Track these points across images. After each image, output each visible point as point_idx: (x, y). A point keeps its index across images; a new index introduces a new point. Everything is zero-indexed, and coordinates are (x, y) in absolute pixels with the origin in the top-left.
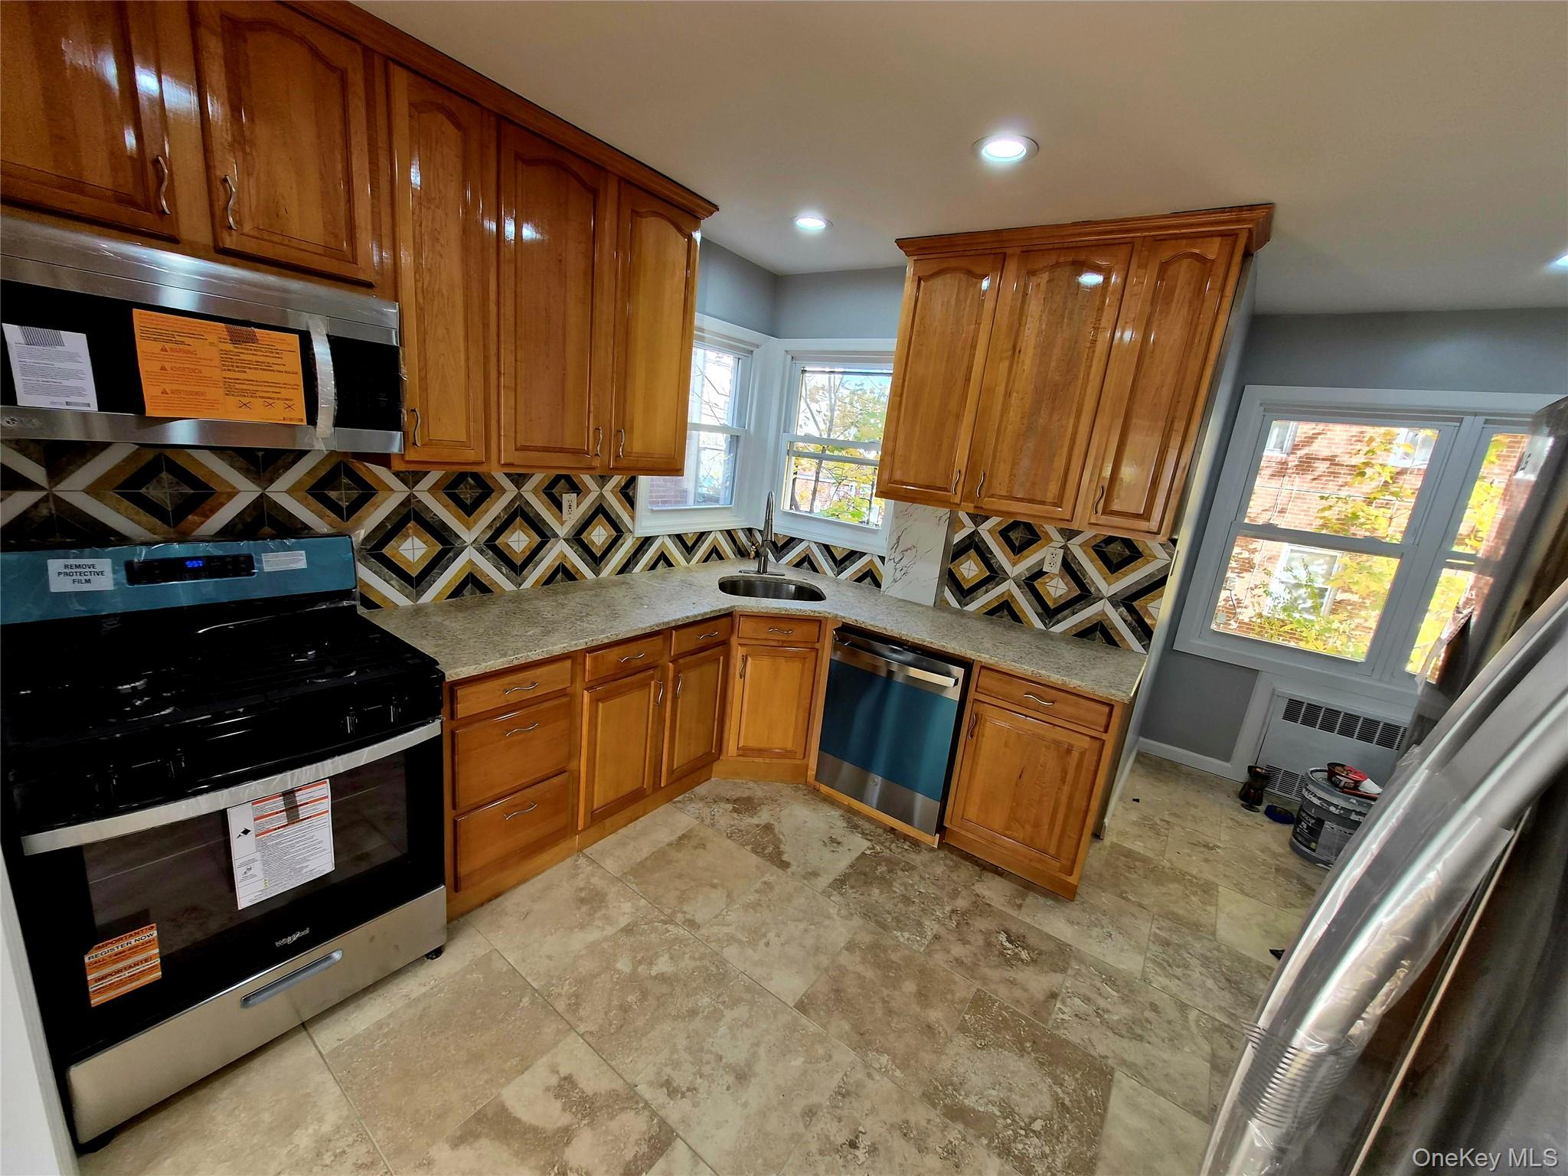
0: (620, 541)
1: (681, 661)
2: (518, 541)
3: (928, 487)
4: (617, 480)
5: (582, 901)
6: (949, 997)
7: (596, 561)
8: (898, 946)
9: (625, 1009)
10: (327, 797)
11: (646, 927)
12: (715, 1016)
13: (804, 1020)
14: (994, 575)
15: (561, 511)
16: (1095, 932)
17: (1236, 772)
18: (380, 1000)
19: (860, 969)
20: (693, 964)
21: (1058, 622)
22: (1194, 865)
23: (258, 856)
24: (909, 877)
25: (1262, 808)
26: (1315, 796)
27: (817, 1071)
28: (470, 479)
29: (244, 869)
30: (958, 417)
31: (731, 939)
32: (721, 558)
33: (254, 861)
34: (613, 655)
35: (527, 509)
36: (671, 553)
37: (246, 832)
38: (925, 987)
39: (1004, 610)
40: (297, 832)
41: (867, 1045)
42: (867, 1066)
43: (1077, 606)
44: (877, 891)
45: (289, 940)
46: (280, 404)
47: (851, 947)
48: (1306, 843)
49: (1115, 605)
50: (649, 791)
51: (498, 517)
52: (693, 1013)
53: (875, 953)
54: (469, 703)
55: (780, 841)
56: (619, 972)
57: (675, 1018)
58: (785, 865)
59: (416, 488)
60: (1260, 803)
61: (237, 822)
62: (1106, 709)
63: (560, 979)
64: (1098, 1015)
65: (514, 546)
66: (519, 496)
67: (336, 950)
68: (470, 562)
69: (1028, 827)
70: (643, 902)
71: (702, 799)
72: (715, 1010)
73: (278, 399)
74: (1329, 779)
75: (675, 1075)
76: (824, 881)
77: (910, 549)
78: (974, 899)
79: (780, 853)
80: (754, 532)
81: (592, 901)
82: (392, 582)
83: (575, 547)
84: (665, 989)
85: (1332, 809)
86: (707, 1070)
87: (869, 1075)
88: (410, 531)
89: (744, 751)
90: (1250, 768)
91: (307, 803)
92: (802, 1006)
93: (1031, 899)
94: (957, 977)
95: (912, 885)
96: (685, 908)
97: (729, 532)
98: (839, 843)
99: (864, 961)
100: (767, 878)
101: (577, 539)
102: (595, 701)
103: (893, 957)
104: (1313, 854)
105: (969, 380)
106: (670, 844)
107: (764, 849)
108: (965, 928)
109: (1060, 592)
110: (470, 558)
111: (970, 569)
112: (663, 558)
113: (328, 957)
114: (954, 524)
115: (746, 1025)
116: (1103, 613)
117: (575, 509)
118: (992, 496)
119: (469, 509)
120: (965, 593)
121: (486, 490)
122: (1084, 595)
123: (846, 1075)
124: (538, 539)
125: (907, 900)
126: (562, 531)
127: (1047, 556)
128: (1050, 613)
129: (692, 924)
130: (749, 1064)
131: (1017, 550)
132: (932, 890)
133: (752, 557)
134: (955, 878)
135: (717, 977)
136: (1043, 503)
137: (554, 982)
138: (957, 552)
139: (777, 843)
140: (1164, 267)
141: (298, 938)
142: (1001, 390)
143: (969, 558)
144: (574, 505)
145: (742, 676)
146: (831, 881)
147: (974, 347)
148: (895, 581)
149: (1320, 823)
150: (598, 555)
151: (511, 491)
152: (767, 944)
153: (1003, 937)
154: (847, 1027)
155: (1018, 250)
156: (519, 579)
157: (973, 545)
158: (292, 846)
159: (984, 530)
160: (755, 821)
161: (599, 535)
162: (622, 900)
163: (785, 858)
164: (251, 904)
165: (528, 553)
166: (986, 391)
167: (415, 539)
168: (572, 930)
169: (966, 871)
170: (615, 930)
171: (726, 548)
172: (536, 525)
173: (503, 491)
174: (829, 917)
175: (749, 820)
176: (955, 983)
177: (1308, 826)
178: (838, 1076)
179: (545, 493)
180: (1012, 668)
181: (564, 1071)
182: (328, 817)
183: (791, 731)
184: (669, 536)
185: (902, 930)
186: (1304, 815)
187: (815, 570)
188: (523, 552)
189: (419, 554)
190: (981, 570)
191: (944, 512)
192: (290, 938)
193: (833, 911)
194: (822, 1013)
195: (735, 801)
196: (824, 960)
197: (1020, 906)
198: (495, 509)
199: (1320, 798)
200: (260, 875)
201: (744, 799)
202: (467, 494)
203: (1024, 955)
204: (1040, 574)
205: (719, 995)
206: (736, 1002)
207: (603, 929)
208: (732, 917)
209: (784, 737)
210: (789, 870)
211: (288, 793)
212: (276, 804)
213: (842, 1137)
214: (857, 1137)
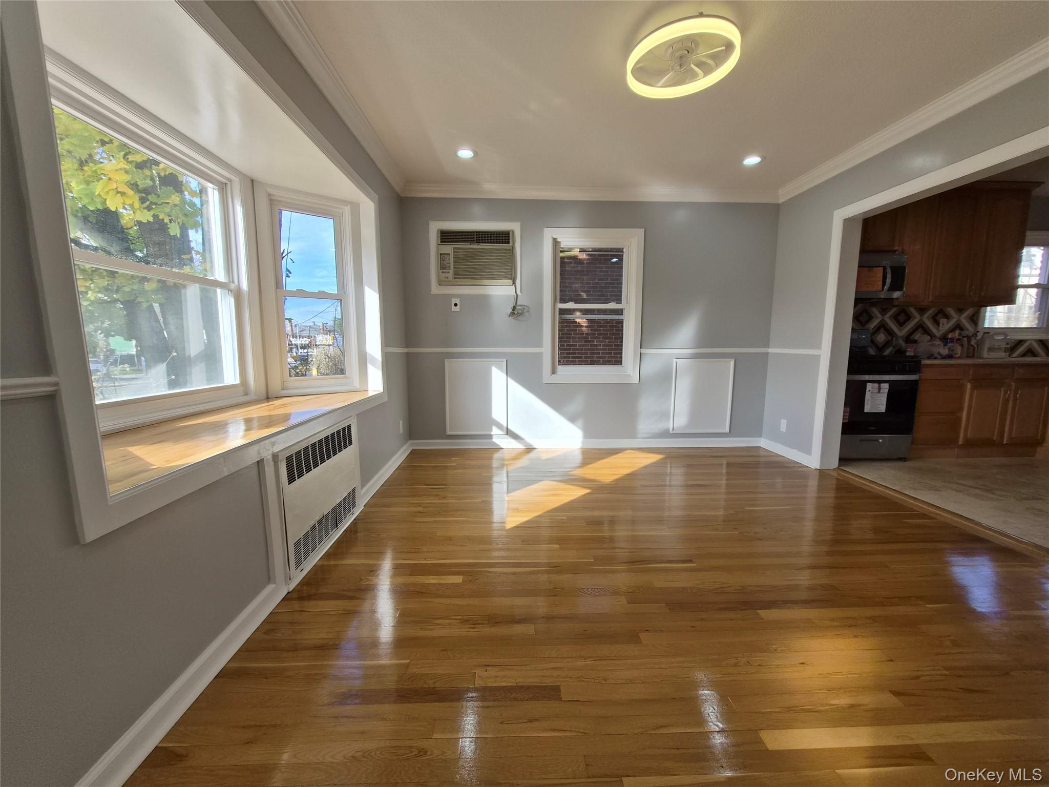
1: (1019, 383)
4: (970, 312)
10: (888, 388)
15: (939, 326)
28: (903, 313)
32: (1034, 355)
33: (869, 400)
35: (924, 325)
37: (869, 391)
40: (879, 396)
46: (877, 286)
51: (912, 327)
54: (927, 374)
59: (885, 317)
61: (869, 386)
66: (921, 320)
67: (880, 439)
101: (945, 338)
102: (973, 388)
113: (878, 440)
117: (945, 326)
119: (901, 324)
121: (909, 317)
126: (939, 334)
141: (873, 429)
144: (945, 323)
151: (918, 318)
158: (878, 400)
164: (867, 412)
171: (1039, 350)
172: (928, 332)
179: (932, 319)
182: (886, 394)
198: (911, 324)
200: (870, 405)
202: (902, 318)
211: (879, 382)
212: (876, 385)
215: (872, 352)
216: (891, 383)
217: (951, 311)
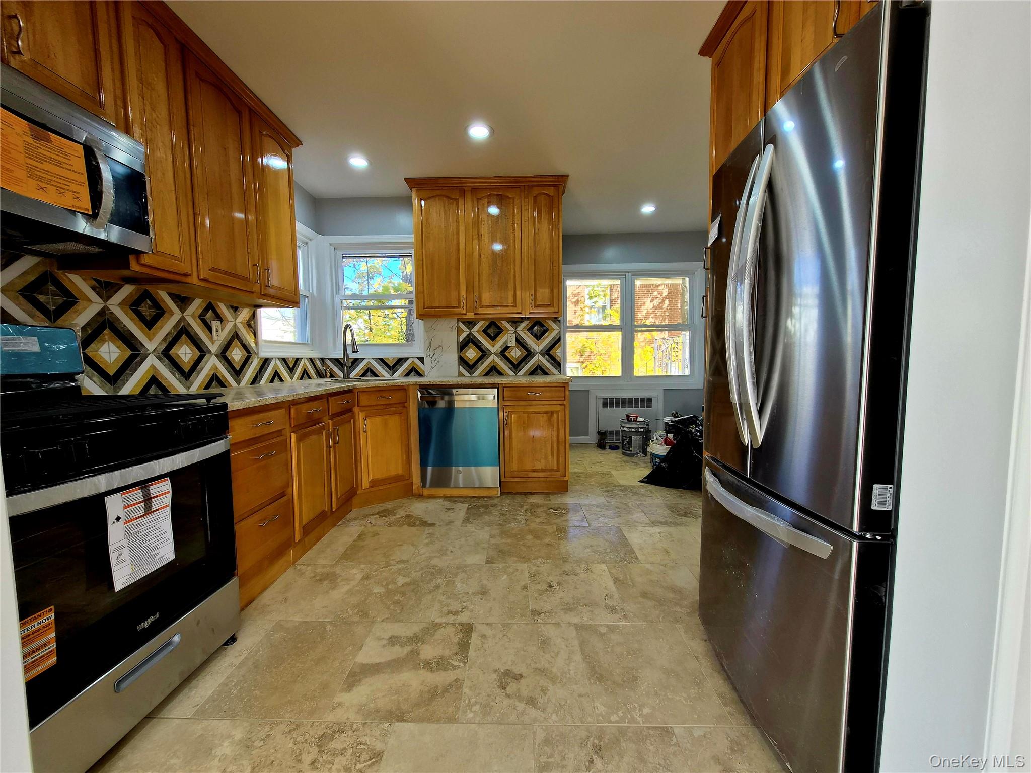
0: (250, 360)
1: (335, 419)
2: (185, 353)
3: (447, 307)
4: (245, 312)
5: (320, 580)
6: (547, 533)
7: (237, 373)
8: (513, 529)
9: (398, 602)
10: (169, 492)
11: (376, 573)
12: (450, 583)
13: (494, 565)
14: (484, 354)
15: (211, 333)
16: (582, 497)
17: (593, 438)
18: (208, 678)
19: (504, 541)
20: (419, 574)
21: (520, 370)
22: (598, 468)
23: (125, 542)
24: (497, 507)
25: (607, 447)
26: (626, 428)
27: (516, 576)
28: (148, 300)
29: (116, 554)
30: (458, 269)
31: (431, 558)
32: (309, 378)
33: (123, 546)
34: (305, 408)
35: (190, 330)
36: (281, 372)
37: (118, 519)
38: (535, 535)
39: (493, 370)
40: (150, 522)
41: (528, 559)
42: (534, 565)
43: (527, 360)
44: (486, 517)
45: (146, 624)
46: (68, 194)
47: (492, 537)
48: (628, 449)
49: (543, 356)
50: (329, 514)
51: (170, 333)
52: (437, 587)
53: (504, 534)
54: (238, 433)
55: (421, 518)
56: (378, 593)
57: (430, 592)
58: (433, 525)
59: (109, 302)
60: (605, 447)
62: (564, 388)
63: (341, 611)
64: (602, 516)
65: (183, 357)
66: (182, 319)
67: (174, 634)
68: (153, 367)
69: (543, 461)
70: (363, 566)
71: (356, 519)
72: (448, 581)
73: (68, 190)
74: (628, 420)
75: (450, 608)
76: (458, 523)
77: (438, 347)
78: (530, 504)
79: (426, 522)
80: (325, 361)
81: (329, 578)
82: (95, 379)
83: (223, 362)
84: (412, 587)
85: (633, 430)
86: (464, 599)
87: (538, 567)
88: (106, 337)
89: (374, 483)
90: (599, 433)
91: (157, 496)
92: (487, 562)
93: (551, 497)
94: (545, 527)
95: (501, 510)
96: (391, 559)
97: (311, 359)
98: (453, 509)
99: (502, 538)
100: (427, 532)
101: (223, 355)
102: (299, 440)
103: (514, 532)
104: (632, 453)
105: (459, 250)
106: (355, 541)
107: (415, 523)
108: (535, 513)
109: (518, 355)
110: (152, 364)
111: (471, 354)
112: (276, 375)
113: (169, 643)
114: (460, 331)
115: (468, 578)
116: (539, 360)
117: (221, 334)
118: (483, 307)
119: (149, 324)
120: (471, 367)
121: (160, 312)
122: (529, 354)
123: (529, 571)
124: (198, 353)
125: (503, 515)
126: (214, 348)
127: (508, 337)
128: (516, 367)
129: (403, 561)
130: (483, 587)
131: (493, 338)
132: (510, 508)
133: (328, 377)
134: (517, 501)
135: (438, 572)
136: (507, 306)
137: (339, 614)
138: (462, 346)
139: (421, 520)
140: (535, 198)
141: (152, 622)
142: (476, 253)
143: (469, 348)
144: (220, 330)
145: (365, 431)
146: (462, 521)
147: (458, 233)
148: (433, 368)
149: (630, 438)
150: (238, 369)
151: (177, 314)
152: (452, 552)
153: (552, 510)
154: (515, 559)
155: (470, 188)
156: (188, 384)
157: (470, 341)
158: (147, 534)
159: (474, 331)
160: (398, 516)
161: (237, 355)
162: (348, 570)
163: (429, 522)
164: (123, 587)
165: (192, 363)
166: (470, 256)
167: (111, 343)
168: (327, 592)
169: (519, 499)
170: (357, 582)
171: (311, 371)
172: (196, 342)
173: (172, 313)
174: (473, 532)
175: (394, 517)
176: (546, 529)
177: (627, 442)
178: (526, 574)
179: (200, 319)
180: (519, 382)
181: (387, 636)
182: (169, 509)
183: (400, 461)
184: (279, 358)
185: (510, 524)
186: (624, 438)
187: (376, 376)
188: (189, 362)
189: (114, 356)
190: (477, 353)
191: (453, 322)
192: (146, 622)
193: (473, 529)
194: (500, 560)
195: (378, 513)
196: (485, 545)
197: (550, 500)
198: (167, 326)
199: (628, 428)
200: (128, 561)
201: (382, 511)
203: (563, 512)
204: (507, 348)
205: (445, 577)
206: (456, 575)
207: (349, 584)
208: (422, 551)
209: (395, 468)
210: (437, 525)
211: (144, 484)
212: (137, 495)
213: (544, 587)
214: (550, 584)
215: (92, 386)
216: (174, 476)
217: (223, 309)
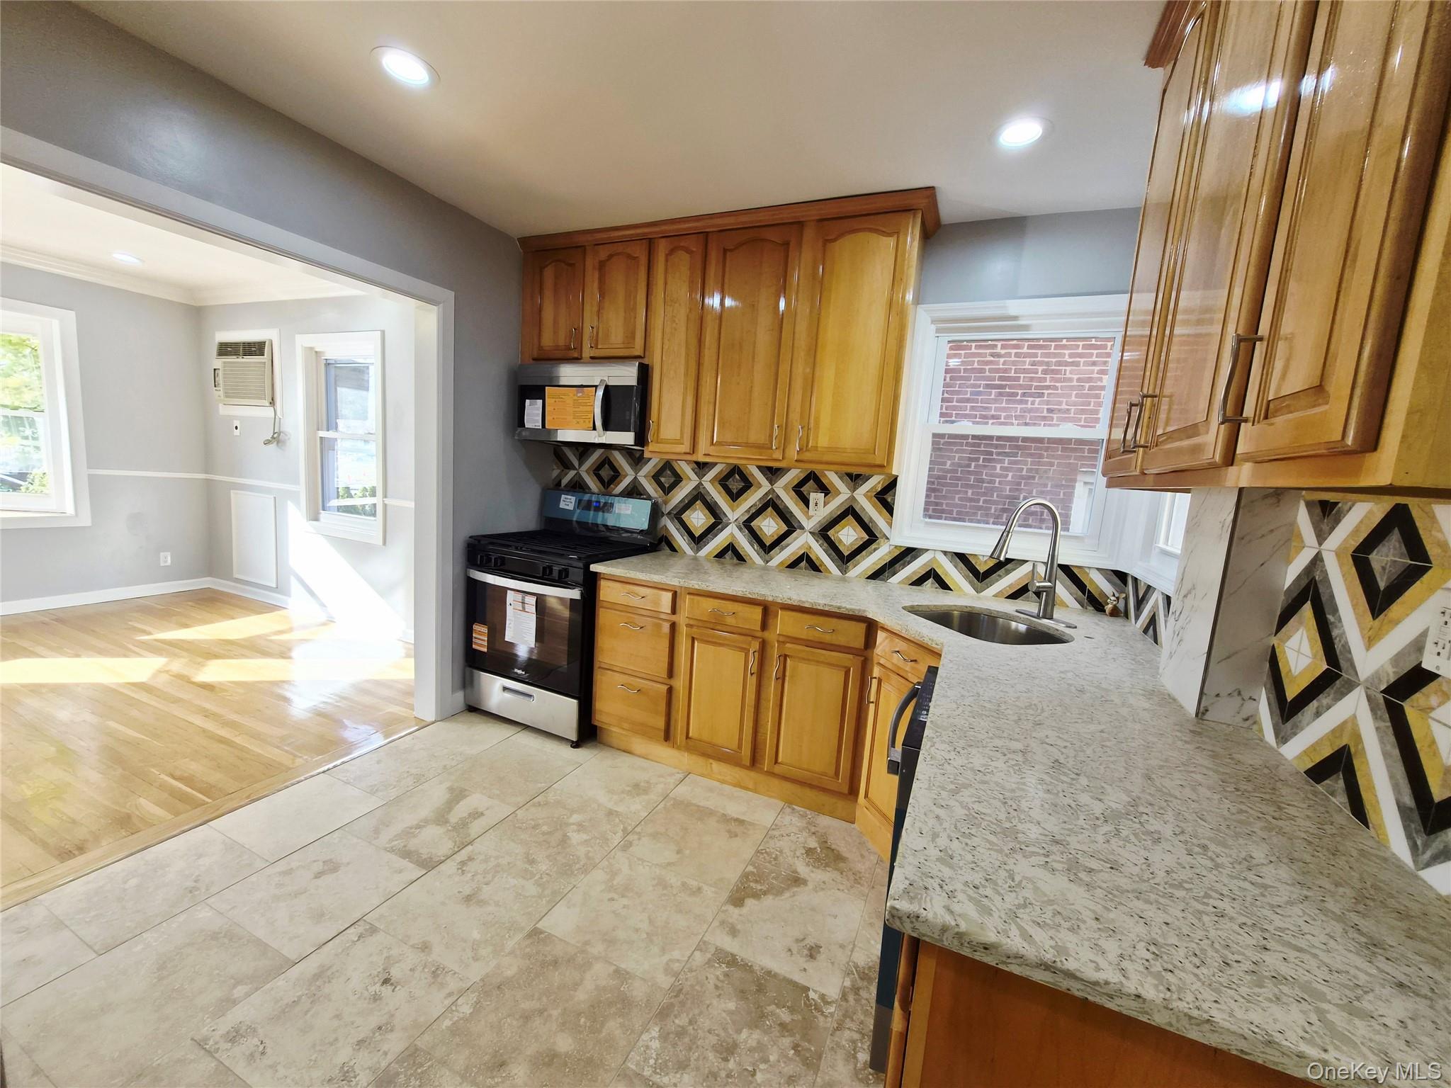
0: (873, 546)
2: (769, 526)
4: (872, 485)
5: (636, 785)
7: (843, 560)
8: (630, 1031)
13: (519, 936)
14: (1335, 673)
19: (589, 985)
23: (513, 619)
27: (464, 950)
28: (737, 475)
29: (509, 622)
31: (614, 873)
35: (778, 502)
36: (947, 574)
39: (1338, 771)
41: (486, 992)
42: (462, 993)
47: (621, 975)
51: (754, 505)
61: (510, 596)
63: (560, 794)
65: (765, 530)
66: (772, 491)
68: (732, 535)
70: (645, 815)
71: (810, 823)
72: (535, 873)
77: (1190, 592)
79: (756, 895)
80: (1127, 579)
81: (638, 790)
82: (685, 538)
83: (821, 542)
84: (556, 841)
86: (481, 877)
87: (450, 994)
88: (697, 506)
91: (529, 603)
92: (535, 933)
96: (644, 838)
97: (1067, 568)
99: (600, 988)
102: (690, 637)
103: (610, 1023)
106: (725, 815)
107: (756, 882)
110: (732, 533)
111: (1300, 652)
112: (934, 577)
115: (520, 894)
119: (734, 496)
120: (1289, 710)
121: (747, 485)
123: (455, 973)
124: (785, 528)
126: (809, 525)
129: (627, 846)
131: (1380, 602)
137: (558, 792)
139: (773, 892)
143: (1302, 624)
144: (821, 503)
146: (727, 948)
150: (846, 555)
151: (766, 486)
152: (612, 899)
154: (509, 973)
156: (767, 557)
157: (1309, 594)
160: (803, 869)
161: (848, 535)
162: (644, 803)
163: (750, 902)
165: (776, 537)
167: (700, 512)
168: (607, 788)
170: (610, 806)
174: (663, 950)
175: (800, 864)
179: (794, 491)
182: (534, 616)
184: (946, 552)
188: (772, 536)
189: (701, 522)
194: (528, 950)
196: (598, 949)
202: (735, 485)
204: (1420, 678)
207: (610, 801)
212: (520, 597)
213: (395, 973)
214: (392, 984)
217: (832, 478)
